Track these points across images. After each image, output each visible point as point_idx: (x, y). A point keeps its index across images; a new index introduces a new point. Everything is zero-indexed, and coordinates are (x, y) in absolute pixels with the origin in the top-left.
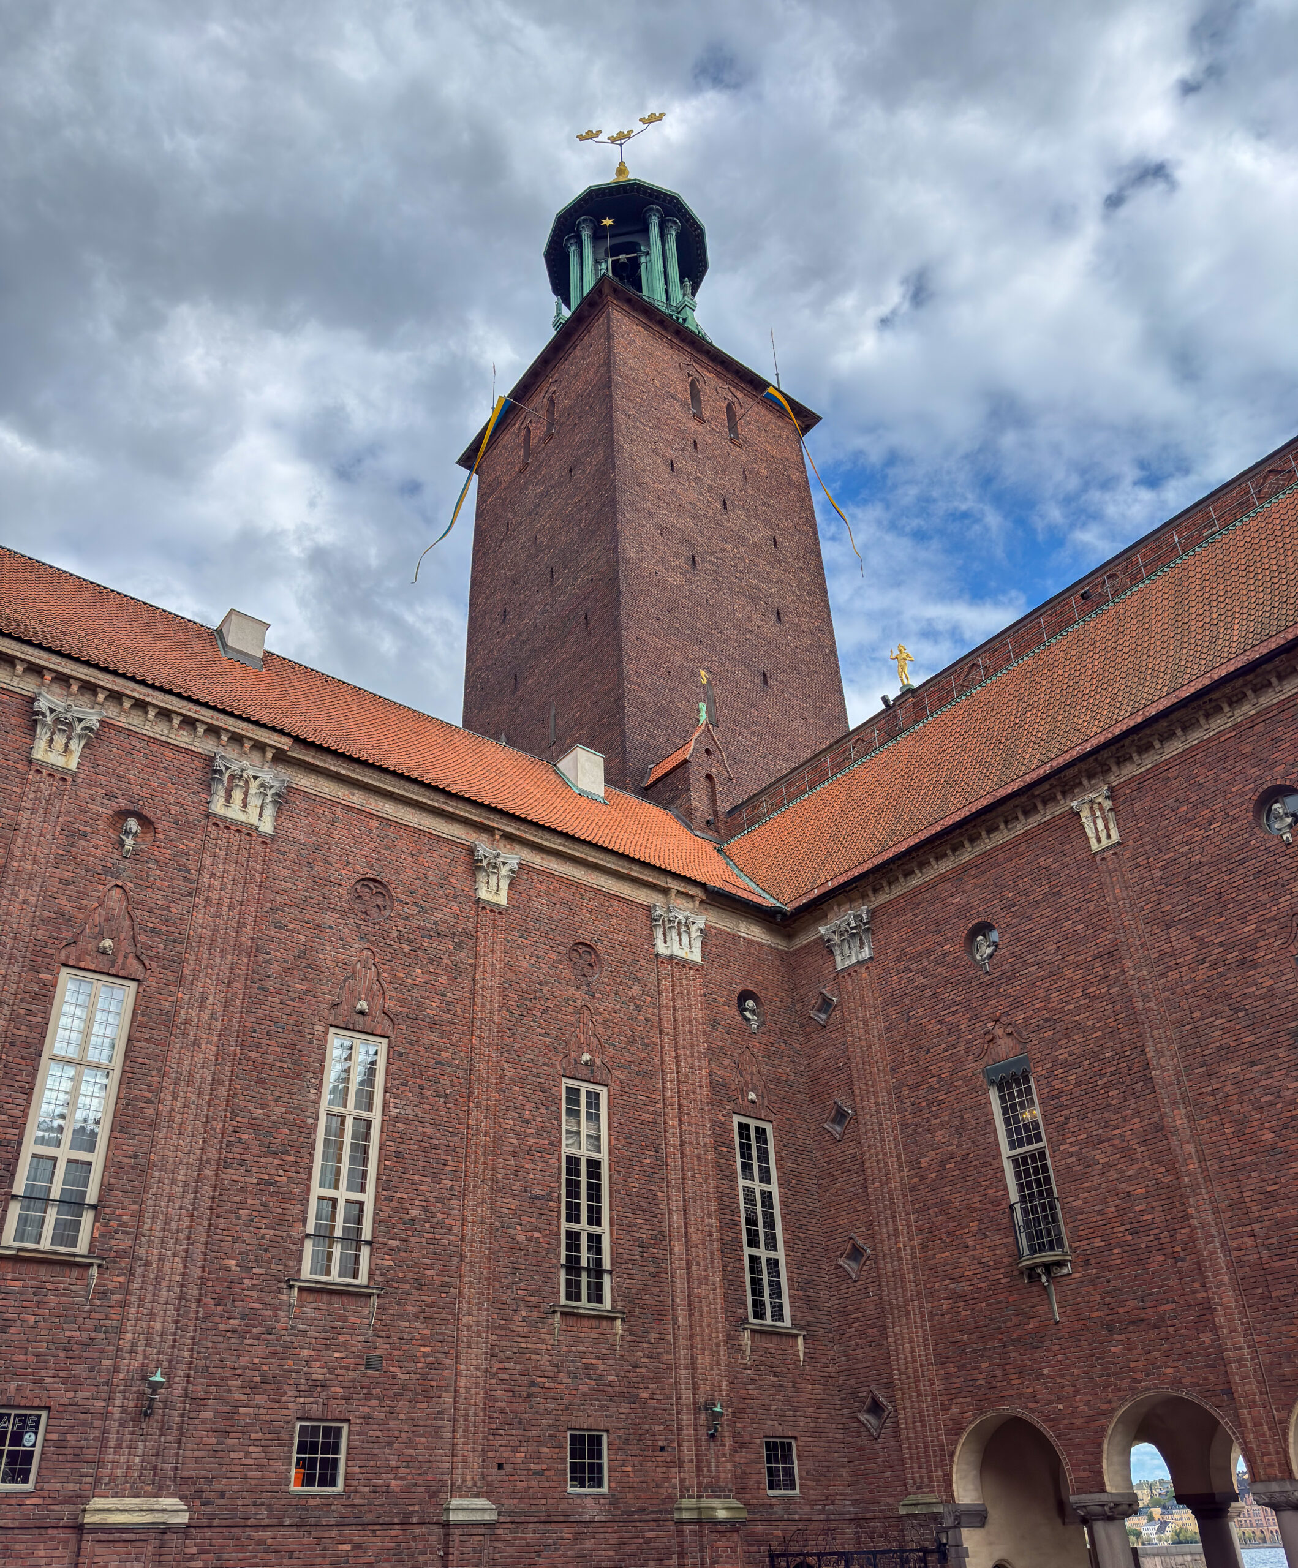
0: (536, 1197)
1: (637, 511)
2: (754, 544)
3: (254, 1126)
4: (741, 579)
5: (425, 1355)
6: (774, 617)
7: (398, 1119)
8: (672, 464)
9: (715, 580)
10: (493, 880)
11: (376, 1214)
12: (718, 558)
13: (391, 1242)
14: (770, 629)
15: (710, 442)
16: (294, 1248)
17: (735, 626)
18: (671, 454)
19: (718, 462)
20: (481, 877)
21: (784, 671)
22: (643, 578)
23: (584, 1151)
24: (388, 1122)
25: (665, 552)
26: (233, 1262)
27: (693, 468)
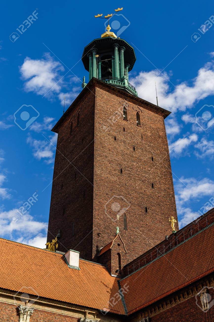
1: (102, 156)
2: (145, 161)
4: (139, 175)
6: (151, 187)
8: (115, 138)
9: (129, 177)
12: (130, 168)
14: (149, 191)
15: (129, 127)
17: (136, 192)
18: (115, 134)
19: (132, 134)
21: (154, 206)
22: (102, 180)
25: (111, 169)
27: (123, 138)
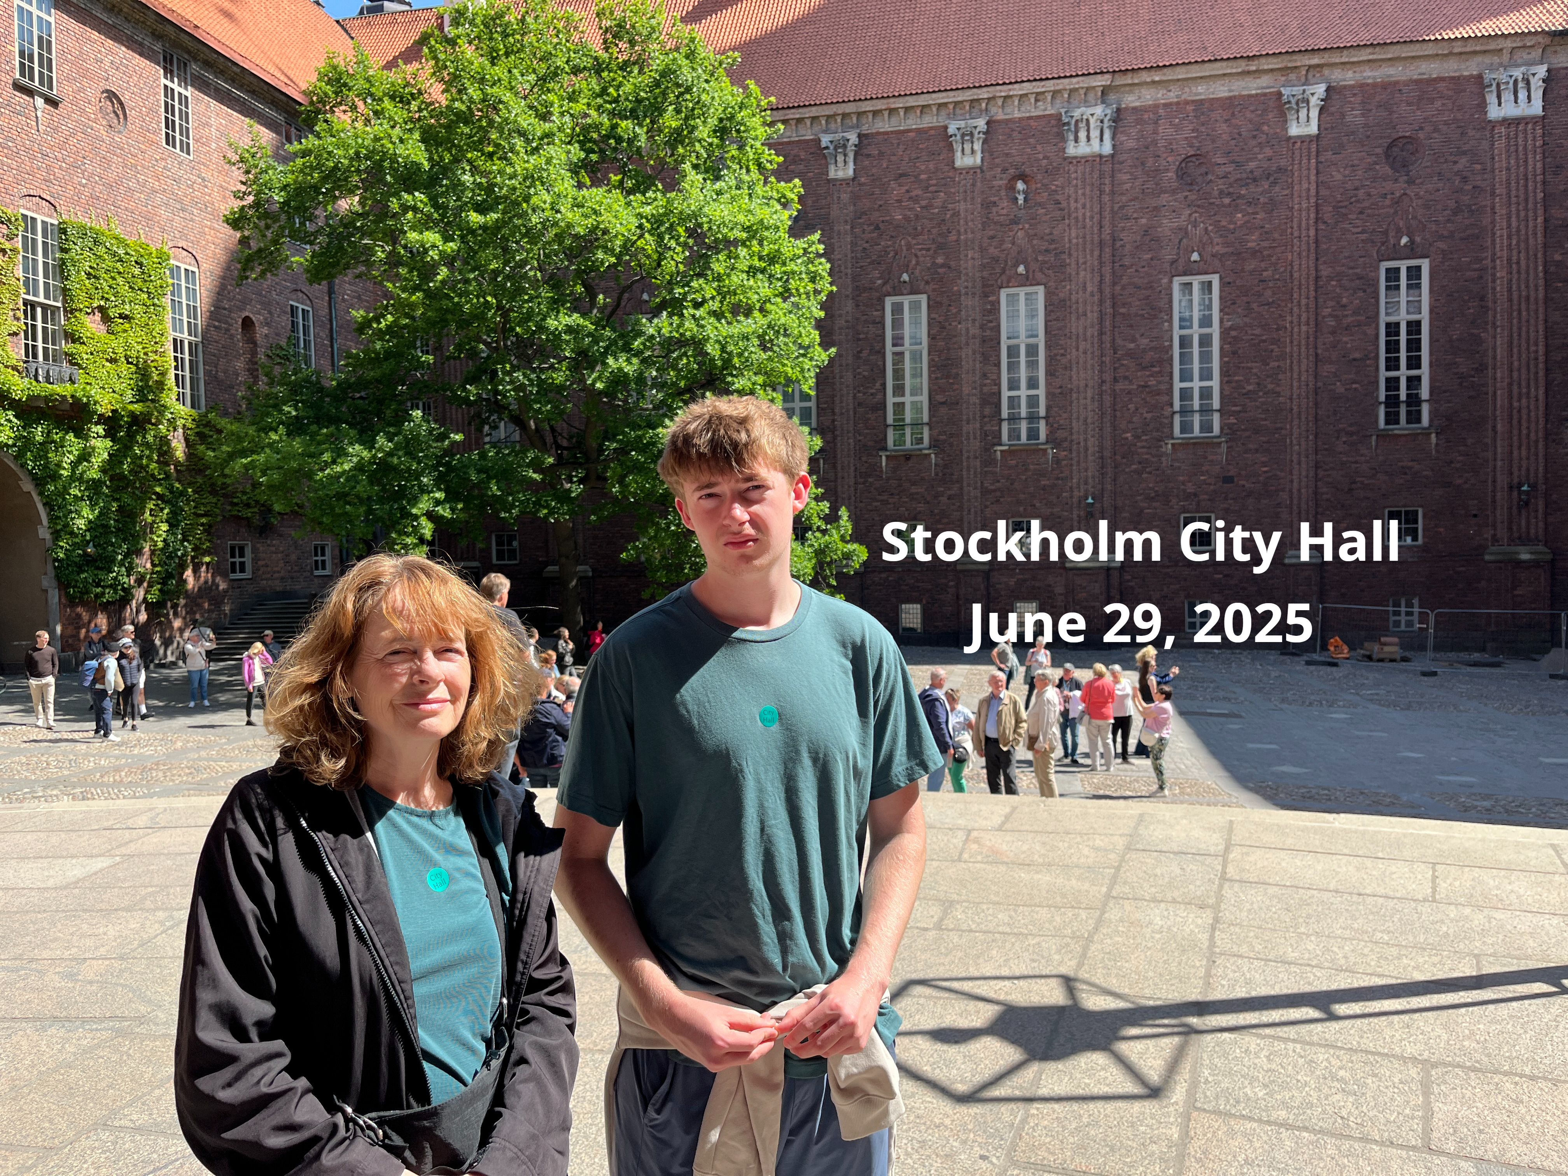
0: (1355, 360)
3: (1130, 354)
5: (1265, 472)
7: (1231, 328)
10: (1303, 114)
11: (1221, 393)
13: (1234, 409)
16: (1166, 421)
20: (1291, 116)
23: (1403, 317)
24: (1225, 333)
26: (1129, 435)
